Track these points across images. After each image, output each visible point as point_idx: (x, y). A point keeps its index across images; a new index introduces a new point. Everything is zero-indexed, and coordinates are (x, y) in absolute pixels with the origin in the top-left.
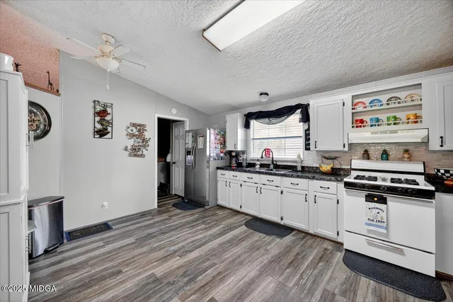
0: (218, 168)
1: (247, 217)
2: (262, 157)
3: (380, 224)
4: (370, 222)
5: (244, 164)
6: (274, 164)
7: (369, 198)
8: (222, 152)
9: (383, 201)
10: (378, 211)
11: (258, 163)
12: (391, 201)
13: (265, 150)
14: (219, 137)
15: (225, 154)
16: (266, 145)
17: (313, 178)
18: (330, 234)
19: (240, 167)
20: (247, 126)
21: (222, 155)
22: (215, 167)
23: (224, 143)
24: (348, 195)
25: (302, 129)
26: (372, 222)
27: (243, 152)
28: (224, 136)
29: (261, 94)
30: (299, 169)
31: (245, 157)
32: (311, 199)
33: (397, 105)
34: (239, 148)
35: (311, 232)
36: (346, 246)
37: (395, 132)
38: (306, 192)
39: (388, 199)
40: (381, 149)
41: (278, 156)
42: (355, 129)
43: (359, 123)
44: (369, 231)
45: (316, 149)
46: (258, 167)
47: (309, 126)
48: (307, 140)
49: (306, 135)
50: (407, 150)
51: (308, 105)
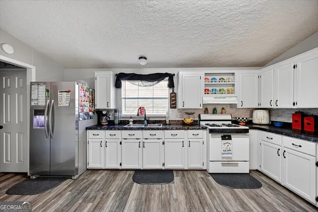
0: (87, 129)
1: (128, 172)
2: (138, 115)
3: (229, 152)
4: (224, 152)
5: (117, 122)
6: (147, 120)
7: (224, 138)
8: (90, 111)
9: (230, 138)
10: (228, 144)
11: (132, 120)
12: (233, 137)
13: (140, 108)
14: (87, 94)
15: (94, 113)
16: (142, 103)
17: (188, 129)
18: (198, 166)
19: (111, 125)
20: (118, 85)
21: (91, 113)
22: (85, 128)
23: (93, 101)
24: (212, 137)
25: (168, 93)
26: (226, 152)
27: (116, 111)
28: (93, 93)
29: (140, 58)
30: (168, 123)
31: (117, 116)
32: (186, 144)
33: (223, 83)
34: (112, 106)
35: (186, 168)
36: (210, 171)
37: (224, 98)
38: (183, 140)
39: (232, 136)
40: (213, 107)
41: (149, 113)
42: (206, 95)
43: (207, 91)
44: (223, 158)
45: (183, 108)
46: (131, 123)
47: (173, 91)
48: (171, 101)
49: (171, 97)
50: (223, 108)
51: (174, 75)
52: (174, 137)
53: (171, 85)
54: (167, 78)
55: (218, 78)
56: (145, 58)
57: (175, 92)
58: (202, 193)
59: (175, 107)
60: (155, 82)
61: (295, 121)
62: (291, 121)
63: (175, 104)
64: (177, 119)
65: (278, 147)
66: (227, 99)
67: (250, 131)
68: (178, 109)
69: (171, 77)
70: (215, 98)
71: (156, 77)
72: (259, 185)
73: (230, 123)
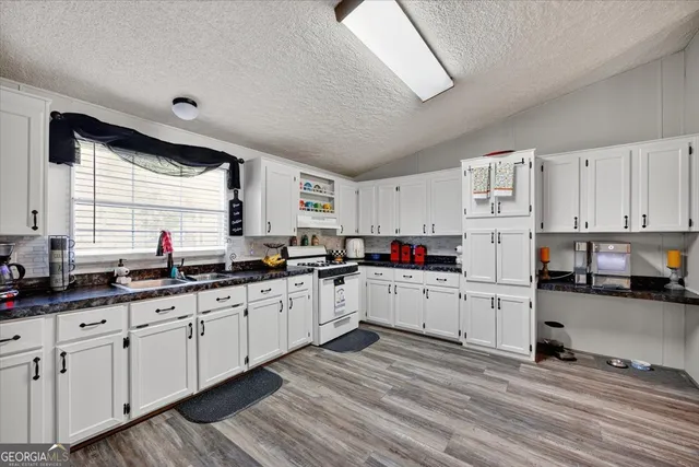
3: (343, 303)
5: (60, 282)
7: (336, 282)
9: (343, 281)
10: (341, 292)
12: (346, 280)
20: (62, 152)
24: (324, 284)
26: (339, 304)
29: (176, 101)
33: (320, 194)
38: (281, 298)
39: (344, 278)
42: (305, 212)
44: (336, 314)
45: (268, 234)
46: (123, 280)
47: (236, 194)
48: (232, 218)
49: (232, 210)
50: (314, 237)
51: (242, 161)
52: (265, 296)
53: (233, 182)
54: (226, 165)
55: (313, 183)
56: (194, 104)
57: (240, 198)
58: (338, 372)
59: (240, 233)
60: (197, 170)
61: (393, 251)
62: (389, 252)
63: (241, 225)
64: (244, 260)
65: (389, 283)
66: (326, 221)
67: (360, 268)
68: (246, 237)
69: (235, 163)
70: (313, 218)
71: (204, 158)
72: (375, 338)
73: (324, 259)
